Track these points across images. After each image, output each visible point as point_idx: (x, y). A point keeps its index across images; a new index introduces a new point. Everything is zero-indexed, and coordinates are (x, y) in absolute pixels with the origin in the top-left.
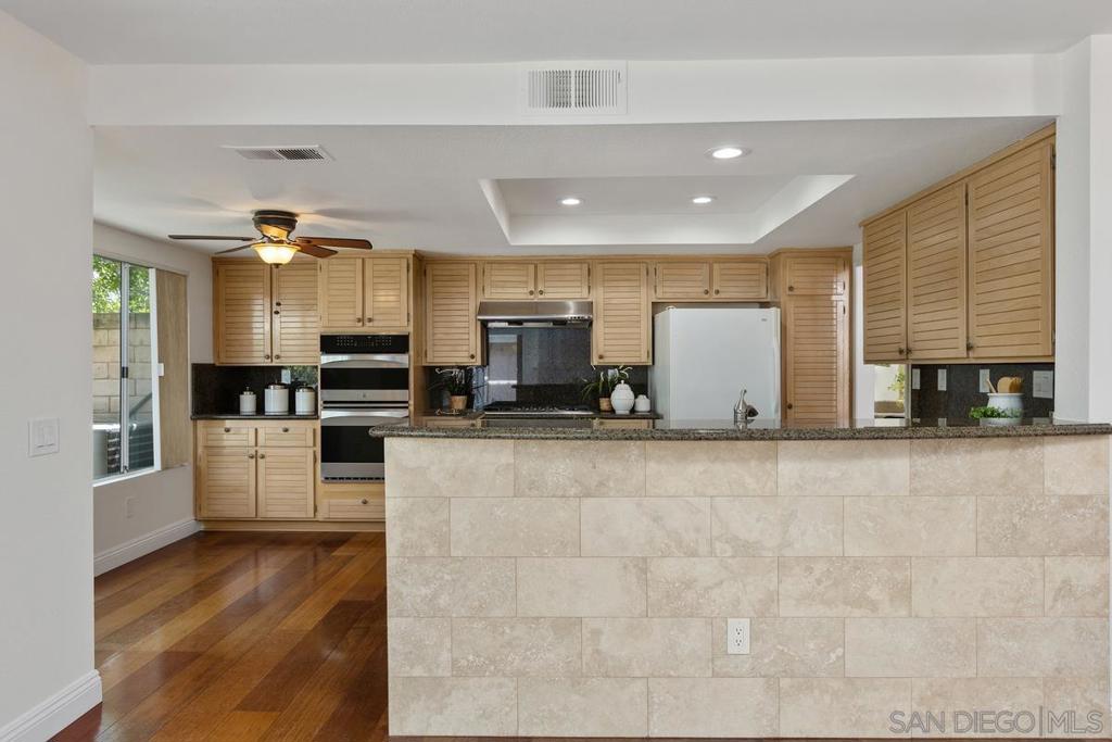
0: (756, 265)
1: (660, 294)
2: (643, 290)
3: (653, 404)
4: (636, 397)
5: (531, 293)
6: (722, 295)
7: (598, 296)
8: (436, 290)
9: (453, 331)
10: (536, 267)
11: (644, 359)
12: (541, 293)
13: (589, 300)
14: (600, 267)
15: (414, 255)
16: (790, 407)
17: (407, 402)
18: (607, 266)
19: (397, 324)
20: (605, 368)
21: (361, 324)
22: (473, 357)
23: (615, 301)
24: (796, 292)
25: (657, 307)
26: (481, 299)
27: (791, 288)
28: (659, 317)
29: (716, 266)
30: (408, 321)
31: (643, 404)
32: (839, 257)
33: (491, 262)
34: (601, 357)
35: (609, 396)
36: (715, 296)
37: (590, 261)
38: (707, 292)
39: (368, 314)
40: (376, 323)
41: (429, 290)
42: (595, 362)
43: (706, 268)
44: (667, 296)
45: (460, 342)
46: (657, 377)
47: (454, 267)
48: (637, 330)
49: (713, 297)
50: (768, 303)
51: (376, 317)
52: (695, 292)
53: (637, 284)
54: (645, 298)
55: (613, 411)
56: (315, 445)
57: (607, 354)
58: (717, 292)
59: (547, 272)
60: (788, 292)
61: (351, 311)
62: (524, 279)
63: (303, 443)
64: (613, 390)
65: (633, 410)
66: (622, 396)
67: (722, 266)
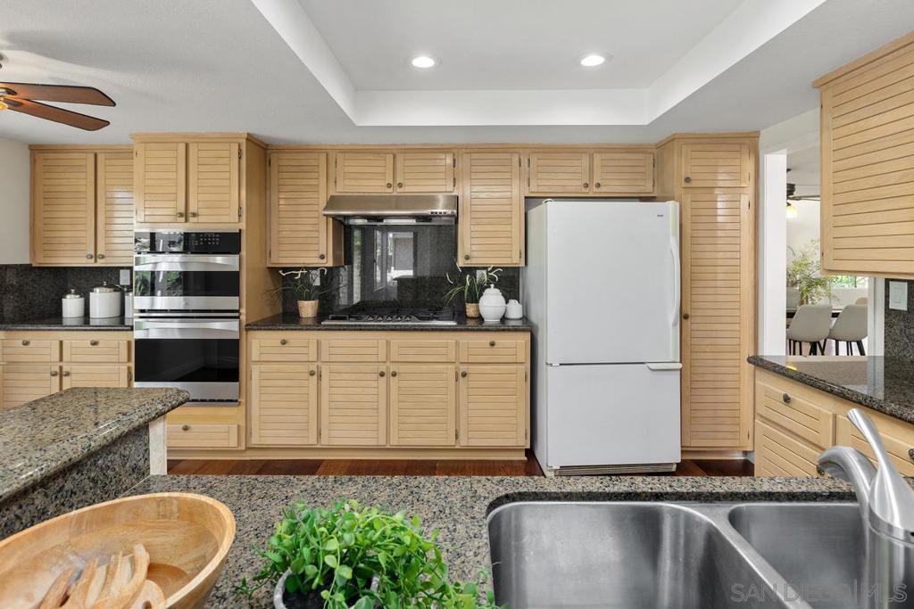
0: (640, 156)
1: (534, 188)
2: (516, 182)
3: (526, 309)
4: (507, 302)
5: (389, 186)
6: (603, 189)
7: (465, 191)
8: (282, 182)
9: (300, 228)
10: (394, 157)
11: (515, 260)
12: (400, 185)
13: (455, 193)
14: (466, 158)
15: (247, 139)
16: (686, 317)
17: (238, 311)
18: (475, 156)
19: (225, 219)
20: (471, 270)
21: (183, 219)
22: (322, 257)
23: (482, 195)
24: (694, 184)
25: (531, 201)
26: (332, 193)
27: (688, 180)
28: (533, 212)
29: (597, 158)
30: (240, 216)
31: (515, 310)
32: (744, 144)
33: (344, 151)
34: (467, 258)
35: (477, 302)
36: (595, 189)
37: (455, 151)
38: (586, 186)
39: (192, 209)
40: (201, 219)
41: (274, 182)
42: (461, 263)
43: (585, 159)
44: (541, 189)
45: (309, 241)
46: (530, 280)
47: (301, 156)
48: (508, 228)
49: (593, 191)
50: (654, 197)
51: (201, 212)
52: (575, 186)
53: (508, 175)
54: (517, 192)
55: (480, 319)
56: (129, 360)
57: (475, 254)
58: (598, 185)
59: (407, 163)
60: (684, 185)
61: (172, 204)
62: (381, 170)
63: (115, 358)
64: (481, 295)
65: (504, 319)
66: (491, 303)
67: (604, 156)
